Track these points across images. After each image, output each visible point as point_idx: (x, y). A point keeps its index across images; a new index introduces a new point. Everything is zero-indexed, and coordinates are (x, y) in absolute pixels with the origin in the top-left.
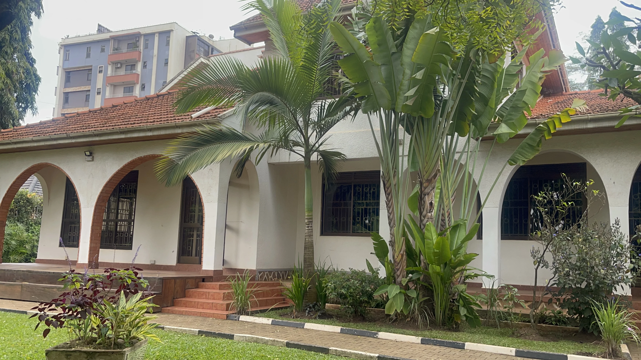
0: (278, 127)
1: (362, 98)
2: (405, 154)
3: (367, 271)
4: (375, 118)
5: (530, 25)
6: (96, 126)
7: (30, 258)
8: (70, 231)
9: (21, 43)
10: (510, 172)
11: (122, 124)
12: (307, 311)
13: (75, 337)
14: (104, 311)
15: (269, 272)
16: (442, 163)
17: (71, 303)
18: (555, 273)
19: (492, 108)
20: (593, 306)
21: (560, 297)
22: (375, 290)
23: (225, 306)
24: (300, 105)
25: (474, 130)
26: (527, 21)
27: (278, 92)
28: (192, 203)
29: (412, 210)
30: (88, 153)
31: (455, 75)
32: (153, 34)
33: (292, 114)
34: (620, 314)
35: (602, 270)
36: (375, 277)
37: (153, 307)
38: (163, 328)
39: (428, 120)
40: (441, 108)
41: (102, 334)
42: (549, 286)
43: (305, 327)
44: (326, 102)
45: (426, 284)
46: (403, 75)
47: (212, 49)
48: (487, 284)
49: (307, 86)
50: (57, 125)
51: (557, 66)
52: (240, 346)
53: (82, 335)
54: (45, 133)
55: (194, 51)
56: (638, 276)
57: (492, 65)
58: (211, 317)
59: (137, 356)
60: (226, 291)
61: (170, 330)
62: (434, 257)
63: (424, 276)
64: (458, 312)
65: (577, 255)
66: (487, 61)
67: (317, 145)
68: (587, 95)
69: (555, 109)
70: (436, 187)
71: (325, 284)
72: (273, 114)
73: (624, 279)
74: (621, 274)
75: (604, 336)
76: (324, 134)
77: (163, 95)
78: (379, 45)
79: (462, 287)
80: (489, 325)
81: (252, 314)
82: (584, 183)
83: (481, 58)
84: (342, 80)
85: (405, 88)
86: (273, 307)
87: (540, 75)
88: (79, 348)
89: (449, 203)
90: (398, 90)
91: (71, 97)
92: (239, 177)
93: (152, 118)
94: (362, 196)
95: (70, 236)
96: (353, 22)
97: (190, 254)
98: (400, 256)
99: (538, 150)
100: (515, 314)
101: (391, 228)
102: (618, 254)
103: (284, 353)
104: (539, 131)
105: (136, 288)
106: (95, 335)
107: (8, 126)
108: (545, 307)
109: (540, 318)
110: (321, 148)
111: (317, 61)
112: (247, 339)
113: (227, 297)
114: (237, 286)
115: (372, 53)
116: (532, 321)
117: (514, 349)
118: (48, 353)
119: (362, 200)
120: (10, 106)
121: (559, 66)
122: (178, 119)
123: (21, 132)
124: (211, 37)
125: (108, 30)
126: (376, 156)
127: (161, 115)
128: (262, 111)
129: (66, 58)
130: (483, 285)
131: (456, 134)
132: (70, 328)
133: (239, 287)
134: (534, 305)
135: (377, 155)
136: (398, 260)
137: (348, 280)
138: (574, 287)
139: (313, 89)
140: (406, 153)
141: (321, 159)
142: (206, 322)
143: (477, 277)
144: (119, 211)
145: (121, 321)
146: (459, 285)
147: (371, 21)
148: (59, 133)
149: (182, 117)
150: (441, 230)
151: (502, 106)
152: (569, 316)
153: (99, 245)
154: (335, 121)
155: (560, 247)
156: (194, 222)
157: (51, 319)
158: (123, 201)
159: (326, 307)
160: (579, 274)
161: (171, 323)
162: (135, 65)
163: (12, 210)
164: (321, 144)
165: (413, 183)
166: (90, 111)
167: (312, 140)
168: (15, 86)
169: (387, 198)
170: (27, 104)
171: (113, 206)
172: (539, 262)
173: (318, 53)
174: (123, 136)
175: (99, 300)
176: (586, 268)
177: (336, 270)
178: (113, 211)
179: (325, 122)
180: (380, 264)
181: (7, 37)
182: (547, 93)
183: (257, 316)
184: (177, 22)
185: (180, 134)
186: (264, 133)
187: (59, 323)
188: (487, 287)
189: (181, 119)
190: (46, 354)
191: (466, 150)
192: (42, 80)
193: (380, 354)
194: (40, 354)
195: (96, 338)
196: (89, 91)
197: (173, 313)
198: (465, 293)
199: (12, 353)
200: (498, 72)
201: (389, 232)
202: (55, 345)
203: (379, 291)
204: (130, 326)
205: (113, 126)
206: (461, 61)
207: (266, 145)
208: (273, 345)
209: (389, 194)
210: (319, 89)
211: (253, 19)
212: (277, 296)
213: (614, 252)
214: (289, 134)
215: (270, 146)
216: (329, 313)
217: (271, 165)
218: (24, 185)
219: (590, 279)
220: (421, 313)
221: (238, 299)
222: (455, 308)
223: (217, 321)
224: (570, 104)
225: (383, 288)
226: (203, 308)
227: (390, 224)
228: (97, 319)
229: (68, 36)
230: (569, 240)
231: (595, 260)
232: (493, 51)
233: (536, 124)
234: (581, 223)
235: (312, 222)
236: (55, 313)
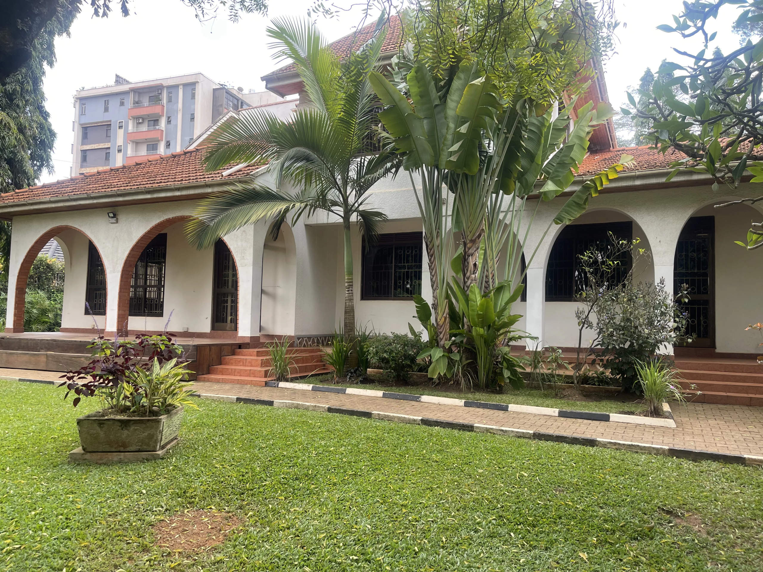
0: (315, 186)
1: (403, 154)
2: (448, 214)
3: (410, 335)
4: (417, 176)
5: (580, 74)
6: (119, 186)
7: (53, 327)
8: (96, 298)
9: (33, 95)
10: (555, 231)
11: (147, 184)
12: (348, 377)
13: (107, 406)
14: (137, 378)
15: (308, 338)
16: (487, 223)
17: (102, 371)
18: (599, 334)
19: (538, 165)
20: (636, 366)
21: (603, 358)
22: (417, 354)
23: (263, 373)
24: (338, 161)
25: (519, 189)
26: (578, 69)
27: (314, 146)
28: (225, 268)
29: (455, 272)
30: (111, 215)
31: (500, 129)
32: (176, 87)
33: (330, 171)
34: (663, 373)
35: (645, 330)
36: (418, 340)
37: (188, 373)
38: (199, 396)
39: (472, 177)
40: (486, 165)
41: (135, 402)
42: (593, 347)
43: (347, 392)
44: (366, 159)
45: (469, 347)
46: (447, 129)
47: (242, 103)
48: (531, 346)
49: (345, 141)
50: (76, 184)
51: (605, 119)
52: (280, 412)
53: (115, 404)
54: (64, 193)
55: (221, 105)
56: (681, 335)
57: (539, 118)
58: (249, 384)
59: (174, 424)
60: (265, 358)
61: (207, 398)
62: (478, 319)
63: (468, 338)
64: (501, 374)
65: (621, 315)
66: (534, 114)
67: (356, 205)
68: (635, 151)
69: (602, 166)
70: (480, 247)
71: (367, 348)
72: (310, 171)
73: (667, 339)
74: (664, 333)
75: (647, 395)
76: (364, 193)
77: (191, 152)
78: (421, 97)
79: (506, 349)
80: (532, 387)
81: (292, 380)
82: (630, 241)
83: (528, 111)
84: (382, 135)
85: (449, 142)
86: (312, 373)
87: (587, 129)
88: (112, 417)
89: (493, 264)
90: (441, 146)
91: (89, 155)
92: (275, 240)
93: (180, 176)
94: (404, 260)
95: (95, 304)
96: (393, 72)
97: (224, 320)
98: (443, 319)
99: (585, 208)
100: (558, 375)
101: (434, 290)
102: (663, 314)
103: (326, 418)
104: (586, 188)
105: (170, 354)
106: (128, 404)
107: (23, 186)
108: (588, 368)
109: (583, 379)
110: (361, 208)
111: (355, 114)
112: (287, 405)
113: (264, 364)
114: (275, 352)
115: (414, 106)
116: (576, 382)
117: (558, 410)
118: (79, 422)
119: (404, 263)
120: (24, 165)
121: (607, 120)
122: (208, 178)
123: (37, 192)
124: (240, 89)
125: (127, 81)
126: (418, 216)
127: (189, 173)
128: (298, 168)
129: (82, 113)
130: (527, 347)
131: (501, 192)
132: (102, 396)
133: (277, 352)
134: (578, 366)
135: (420, 215)
136: (441, 323)
137: (390, 344)
138: (617, 347)
139: (352, 145)
140: (450, 212)
141: (360, 219)
142: (244, 390)
143: (521, 339)
144: (148, 276)
145: (156, 389)
146: (503, 347)
147: (413, 71)
148: (78, 193)
149: (212, 175)
150: (485, 292)
151: (548, 163)
152: (612, 376)
153: (128, 312)
154: (375, 178)
155: (605, 308)
156: (228, 287)
157: (81, 388)
158: (151, 266)
159: (368, 373)
160: (623, 334)
161: (207, 391)
162: (158, 120)
163: (31, 277)
164: (361, 204)
165: (455, 243)
166: (112, 170)
167: (351, 200)
168: (28, 143)
169: (430, 260)
170: (42, 162)
171: (141, 271)
172: (584, 323)
173: (356, 105)
174: (148, 196)
175: (132, 368)
176: (630, 328)
177: (377, 335)
178: (141, 276)
179: (365, 180)
180: (422, 327)
181: (18, 88)
182: (594, 149)
183: (297, 382)
184: (202, 73)
185: (210, 193)
186: (300, 192)
187: (90, 392)
188: (531, 350)
189: (211, 177)
190: (78, 423)
191: (511, 209)
192: (58, 136)
193: (424, 417)
194: (71, 425)
195: (130, 406)
196: (109, 148)
197: (208, 380)
198: (509, 355)
199: (40, 423)
200: (545, 126)
201: (432, 295)
202: (87, 414)
203: (422, 354)
204: (165, 393)
205: (137, 185)
206: (507, 114)
207: (303, 205)
208: (314, 410)
209: (432, 256)
210: (358, 144)
211: (286, 69)
212: (317, 362)
213: (658, 312)
214: (327, 193)
215: (306, 205)
216: (371, 378)
217: (308, 227)
218: (42, 250)
219: (633, 339)
220: (464, 375)
221: (276, 366)
222: (498, 371)
223: (255, 388)
224: (618, 161)
225: (425, 352)
226: (240, 376)
227: (432, 286)
228: (129, 386)
229: (84, 88)
230: (613, 300)
231: (639, 319)
232: (542, 100)
233: (582, 182)
234: (626, 283)
235: (352, 285)
236: (85, 382)
